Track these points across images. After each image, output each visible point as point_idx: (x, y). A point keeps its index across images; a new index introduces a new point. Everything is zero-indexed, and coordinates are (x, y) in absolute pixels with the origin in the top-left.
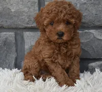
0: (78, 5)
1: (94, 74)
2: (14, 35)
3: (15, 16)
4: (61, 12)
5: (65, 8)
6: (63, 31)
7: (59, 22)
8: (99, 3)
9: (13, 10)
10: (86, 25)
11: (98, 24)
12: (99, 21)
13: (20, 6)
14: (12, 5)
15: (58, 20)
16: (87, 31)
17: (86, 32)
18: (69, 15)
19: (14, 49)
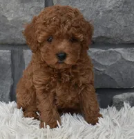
0: (101, 13)
1: (122, 110)
2: (10, 54)
3: (12, 27)
4: (65, 23)
5: (70, 18)
6: (66, 51)
7: (60, 38)
8: (130, 10)
9: (9, 19)
10: (110, 42)
11: (127, 40)
12: (129, 36)
13: (20, 13)
14: (8, 11)
15: (59, 34)
16: (111, 49)
17: (110, 52)
18: (76, 27)
19: (9, 73)
